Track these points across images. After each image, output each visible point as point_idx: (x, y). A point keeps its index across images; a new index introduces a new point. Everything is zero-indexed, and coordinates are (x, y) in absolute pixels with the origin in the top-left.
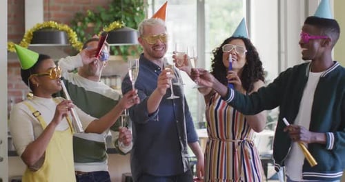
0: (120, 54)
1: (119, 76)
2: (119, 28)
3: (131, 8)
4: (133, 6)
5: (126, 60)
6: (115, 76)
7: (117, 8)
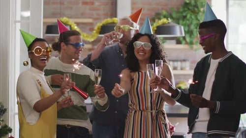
0: (187, 43)
1: (188, 61)
2: (166, 24)
3: (196, 9)
4: (197, 7)
5: (192, 48)
6: (184, 60)
7: (186, 9)
